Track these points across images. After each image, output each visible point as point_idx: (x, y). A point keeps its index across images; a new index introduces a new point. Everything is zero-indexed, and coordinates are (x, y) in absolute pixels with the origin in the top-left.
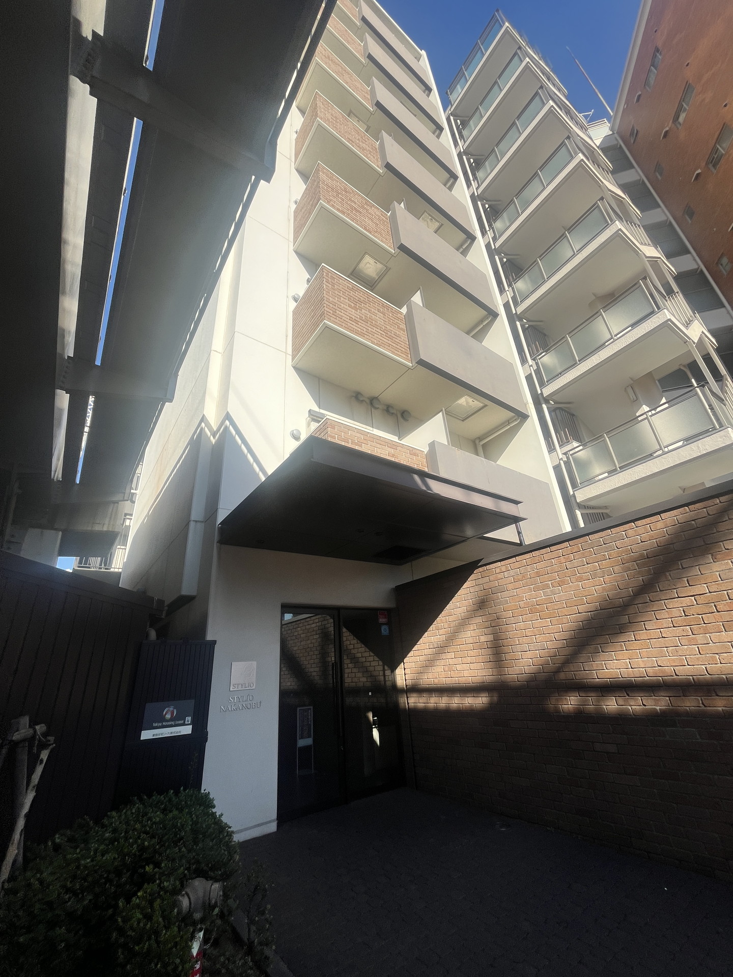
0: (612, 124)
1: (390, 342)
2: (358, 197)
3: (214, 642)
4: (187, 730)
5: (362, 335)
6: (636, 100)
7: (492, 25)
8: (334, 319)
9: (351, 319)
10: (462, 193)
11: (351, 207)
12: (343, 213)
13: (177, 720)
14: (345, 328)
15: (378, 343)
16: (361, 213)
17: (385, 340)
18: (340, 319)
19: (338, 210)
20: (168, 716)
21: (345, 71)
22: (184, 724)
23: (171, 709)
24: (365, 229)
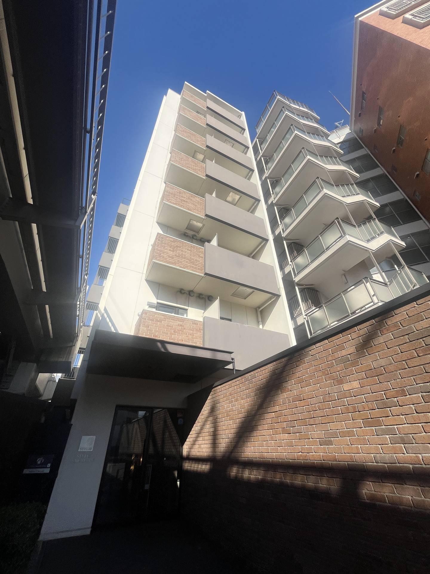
0: (350, 126)
1: (192, 265)
2: (187, 194)
3: (72, 424)
4: (47, 471)
5: (174, 264)
6: (359, 115)
7: (273, 97)
8: (159, 259)
9: (169, 257)
10: (256, 180)
11: (182, 200)
12: (176, 204)
13: (43, 466)
14: (165, 262)
15: (184, 266)
16: (187, 202)
17: (189, 264)
18: (162, 258)
19: (173, 203)
20: (39, 462)
21: (192, 134)
22: (46, 467)
23: (42, 459)
24: (188, 209)
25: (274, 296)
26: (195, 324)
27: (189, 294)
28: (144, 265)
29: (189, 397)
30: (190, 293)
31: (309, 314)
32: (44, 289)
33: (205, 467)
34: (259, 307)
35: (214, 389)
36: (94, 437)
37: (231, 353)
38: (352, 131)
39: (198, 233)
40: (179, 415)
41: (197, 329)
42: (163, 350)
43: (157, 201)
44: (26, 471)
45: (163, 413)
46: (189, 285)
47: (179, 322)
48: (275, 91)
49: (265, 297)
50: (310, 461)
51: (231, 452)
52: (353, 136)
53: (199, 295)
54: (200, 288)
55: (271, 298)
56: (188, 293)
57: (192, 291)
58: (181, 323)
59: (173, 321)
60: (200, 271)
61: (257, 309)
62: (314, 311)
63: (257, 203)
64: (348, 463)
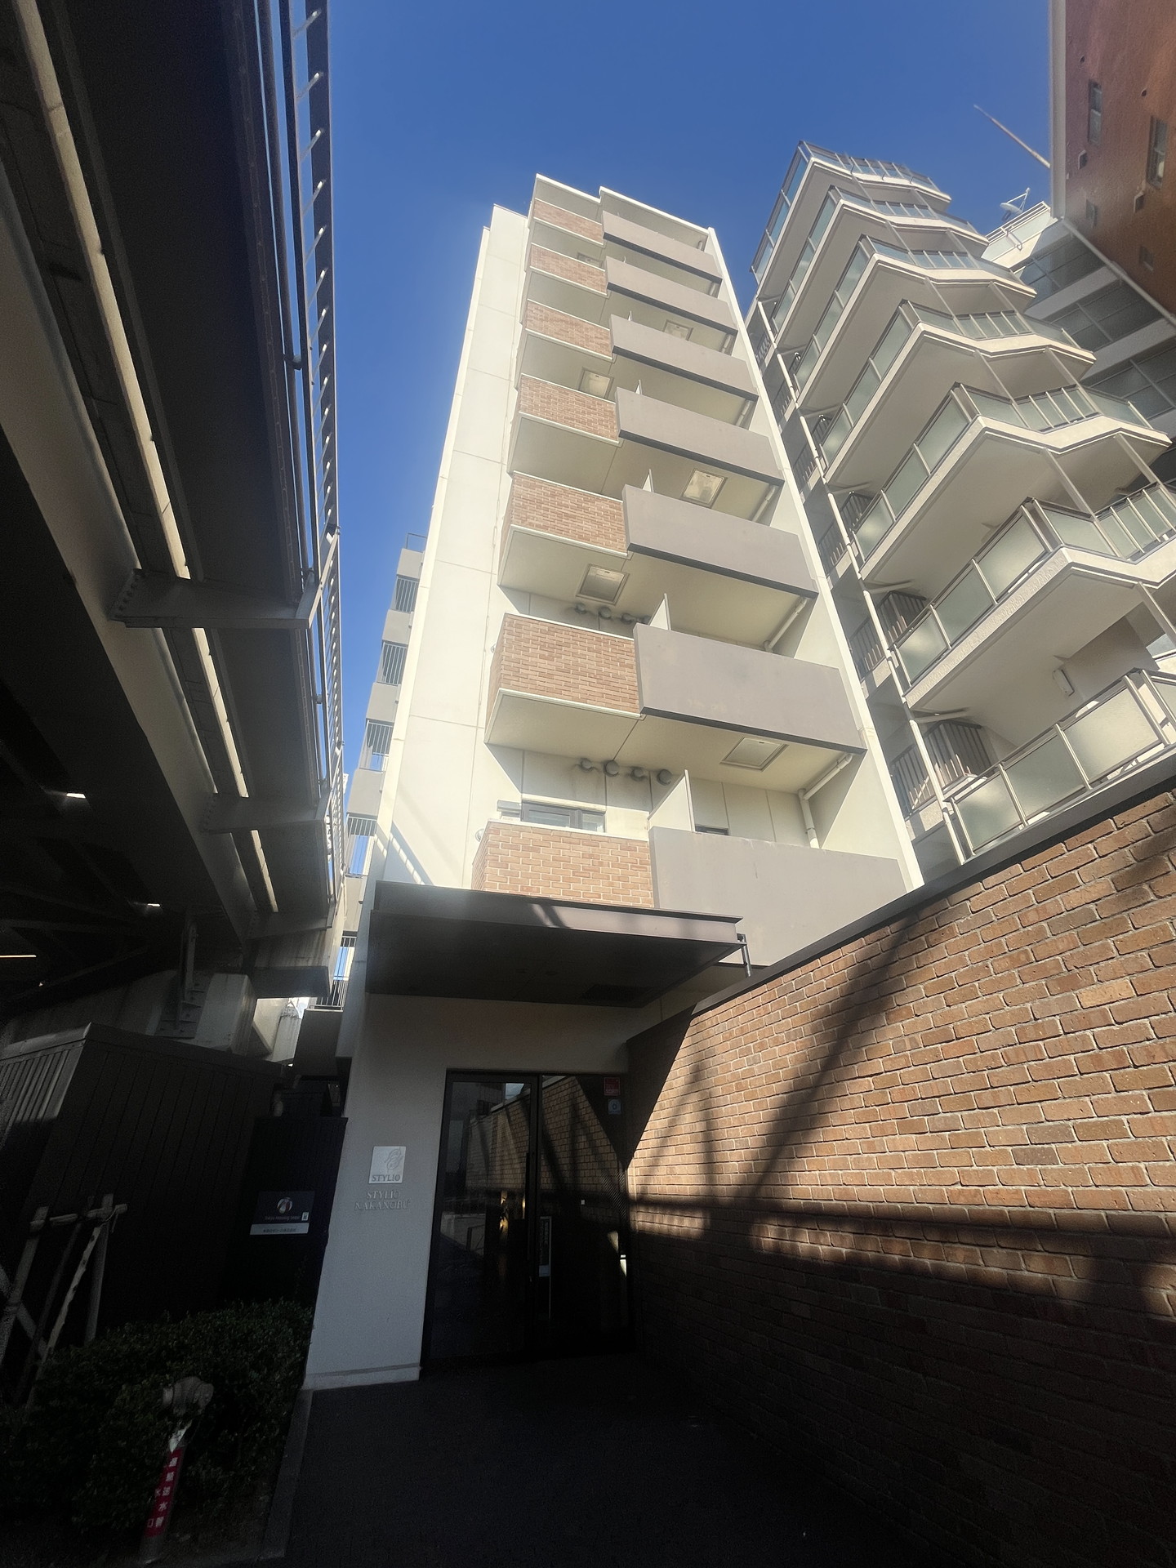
0: (1052, 205)
1: (604, 691)
2: (572, 495)
3: (347, 1119)
4: (303, 1228)
5: (558, 692)
6: (1081, 163)
7: (798, 162)
8: (515, 683)
9: (542, 674)
10: (766, 421)
11: (560, 515)
12: (545, 528)
13: (293, 1216)
14: (533, 690)
15: (585, 696)
16: (574, 517)
17: (595, 689)
18: (524, 680)
19: (538, 527)
20: (283, 1209)
21: (572, 324)
22: (300, 1221)
23: (287, 1201)
24: (581, 538)
25: (846, 754)
26: (629, 849)
27: (606, 771)
28: (480, 704)
29: (631, 1045)
30: (608, 767)
31: (957, 798)
32: (244, 792)
33: (689, 1225)
34: (805, 790)
35: (695, 1021)
36: (403, 1149)
37: (735, 920)
38: (1060, 220)
39: (613, 601)
40: (609, 1092)
41: (635, 862)
42: (549, 924)
43: (496, 527)
44: (257, 1230)
45: (567, 1086)
46: (601, 748)
47: (586, 848)
48: (801, 143)
49: (818, 758)
50: (987, 1207)
51: (760, 1183)
52: (1065, 234)
53: (633, 771)
54: (631, 751)
55: (837, 762)
56: (601, 768)
57: (612, 761)
58: (590, 850)
59: (567, 846)
60: (628, 704)
61: (801, 794)
62: (973, 786)
63: (773, 491)
64: (1107, 1212)
